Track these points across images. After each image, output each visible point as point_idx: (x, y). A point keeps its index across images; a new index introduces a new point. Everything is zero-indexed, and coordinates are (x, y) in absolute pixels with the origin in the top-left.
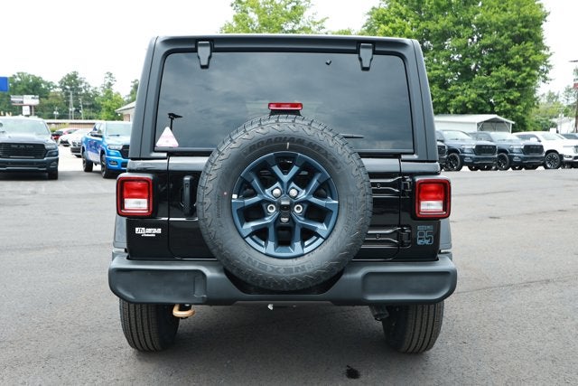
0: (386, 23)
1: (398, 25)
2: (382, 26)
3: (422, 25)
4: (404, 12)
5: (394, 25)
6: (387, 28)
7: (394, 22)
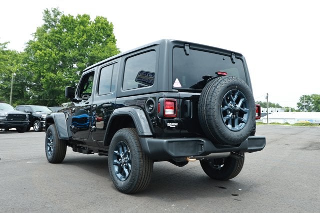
0: (41, 50)
1: (48, 52)
2: (38, 51)
3: (61, 54)
4: (50, 45)
5: (45, 52)
6: (41, 53)
7: (45, 50)
